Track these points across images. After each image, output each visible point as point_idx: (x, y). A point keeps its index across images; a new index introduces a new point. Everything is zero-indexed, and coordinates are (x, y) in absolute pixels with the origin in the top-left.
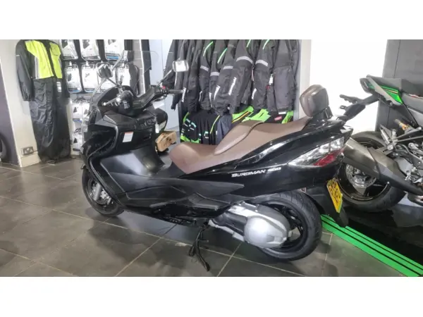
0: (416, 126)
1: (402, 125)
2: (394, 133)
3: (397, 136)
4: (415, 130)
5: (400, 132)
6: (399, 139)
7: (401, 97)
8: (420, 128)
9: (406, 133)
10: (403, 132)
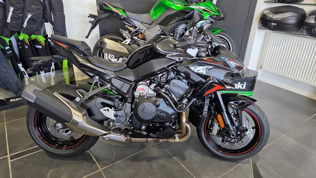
0: (136, 28)
1: (129, 28)
2: (128, 32)
3: (130, 34)
4: (136, 29)
5: (130, 32)
6: (131, 35)
7: (125, 13)
8: (138, 28)
9: (133, 32)
10: (132, 32)
